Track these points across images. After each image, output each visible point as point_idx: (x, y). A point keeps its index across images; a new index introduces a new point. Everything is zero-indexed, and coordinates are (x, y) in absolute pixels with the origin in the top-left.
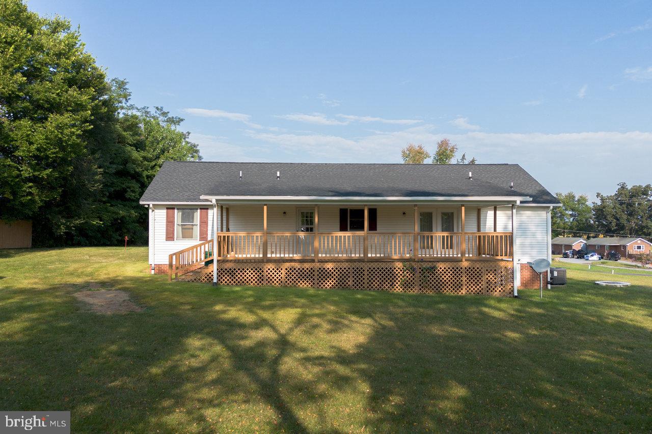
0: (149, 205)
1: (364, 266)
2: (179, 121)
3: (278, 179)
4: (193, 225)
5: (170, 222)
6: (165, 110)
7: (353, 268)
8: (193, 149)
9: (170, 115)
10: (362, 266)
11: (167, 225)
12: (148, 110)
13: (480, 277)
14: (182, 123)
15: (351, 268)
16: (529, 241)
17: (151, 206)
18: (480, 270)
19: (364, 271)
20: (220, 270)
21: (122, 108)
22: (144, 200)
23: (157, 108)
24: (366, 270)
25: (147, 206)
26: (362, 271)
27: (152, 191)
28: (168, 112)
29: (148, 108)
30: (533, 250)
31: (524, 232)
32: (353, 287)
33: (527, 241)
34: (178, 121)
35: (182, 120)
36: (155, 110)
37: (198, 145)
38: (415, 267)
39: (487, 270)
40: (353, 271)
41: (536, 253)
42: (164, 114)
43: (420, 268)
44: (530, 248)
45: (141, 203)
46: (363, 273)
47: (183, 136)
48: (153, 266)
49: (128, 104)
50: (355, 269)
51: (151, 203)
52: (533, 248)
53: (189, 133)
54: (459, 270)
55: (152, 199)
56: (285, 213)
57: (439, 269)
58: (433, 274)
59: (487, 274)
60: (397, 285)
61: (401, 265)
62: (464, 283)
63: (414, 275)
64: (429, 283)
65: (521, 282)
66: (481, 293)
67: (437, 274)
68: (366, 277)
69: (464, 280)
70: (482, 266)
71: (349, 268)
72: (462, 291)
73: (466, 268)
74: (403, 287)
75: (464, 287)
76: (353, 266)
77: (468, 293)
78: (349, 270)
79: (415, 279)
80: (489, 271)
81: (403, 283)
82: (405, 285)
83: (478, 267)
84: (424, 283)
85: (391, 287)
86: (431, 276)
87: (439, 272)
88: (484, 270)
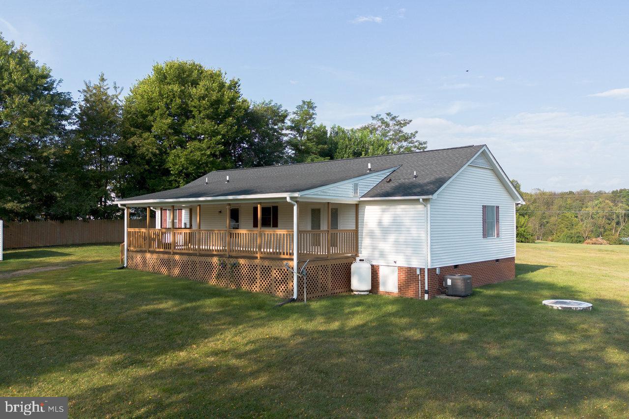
1: (196, 260)
3: (226, 182)
6: (393, 115)
9: (398, 119)
12: (381, 117)
13: (270, 275)
16: (404, 238)
18: (270, 269)
19: (197, 263)
23: (388, 114)
26: (195, 263)
30: (408, 249)
31: (398, 227)
32: (191, 278)
33: (401, 238)
38: (227, 262)
41: (411, 252)
44: (405, 246)
52: (408, 246)
56: (220, 212)
57: (241, 265)
58: (237, 270)
59: (275, 274)
60: (215, 279)
61: (218, 260)
62: (258, 281)
63: (225, 270)
64: (234, 278)
65: (399, 288)
66: (270, 292)
67: (240, 271)
68: (198, 269)
69: (258, 278)
70: (271, 265)
71: (188, 261)
72: (256, 289)
73: (260, 266)
74: (219, 281)
75: (258, 285)
76: (191, 259)
77: (261, 291)
78: (188, 263)
79: (227, 274)
80: (277, 270)
81: (219, 277)
82: (220, 279)
83: (268, 265)
84: (232, 278)
85: (211, 280)
86: (236, 272)
87: (241, 269)
88: (273, 269)
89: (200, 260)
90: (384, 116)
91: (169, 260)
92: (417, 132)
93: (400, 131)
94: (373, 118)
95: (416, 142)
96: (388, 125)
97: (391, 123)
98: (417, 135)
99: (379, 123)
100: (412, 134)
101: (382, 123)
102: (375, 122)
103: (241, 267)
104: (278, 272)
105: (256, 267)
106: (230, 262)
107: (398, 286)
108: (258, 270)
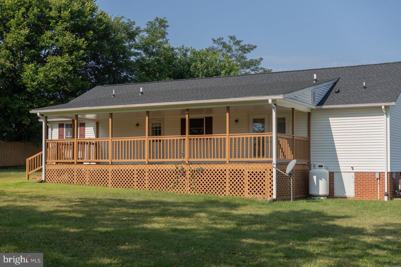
1: (145, 168)
2: (252, 48)
6: (238, 39)
9: (242, 44)
11: (59, 138)
12: (223, 41)
13: (242, 179)
18: (242, 172)
20: (47, 170)
23: (231, 38)
24: (146, 172)
26: (143, 172)
29: (223, 39)
30: (367, 155)
32: (137, 187)
35: (255, 47)
36: (229, 39)
38: (186, 168)
42: (238, 43)
46: (145, 174)
52: (367, 152)
57: (205, 170)
58: (200, 176)
59: (249, 177)
60: (170, 186)
61: (173, 167)
62: (228, 185)
63: (184, 176)
64: (196, 184)
65: (355, 193)
66: (242, 195)
67: (203, 176)
68: (147, 178)
69: (227, 183)
70: (244, 168)
71: (134, 170)
72: (225, 193)
73: (229, 170)
74: (175, 188)
75: (228, 189)
76: (137, 168)
77: (231, 195)
78: (133, 172)
79: (186, 180)
80: (251, 173)
81: (175, 184)
82: (177, 186)
83: (240, 168)
84: (193, 184)
85: (165, 188)
86: (199, 178)
87: (205, 174)
88: (246, 173)
89: (149, 168)
90: (227, 40)
91: (107, 170)
92: (261, 59)
93: (243, 57)
94: (214, 40)
95: (261, 69)
96: (230, 49)
97: (234, 48)
98: (262, 62)
99: (220, 47)
100: (256, 60)
101: (223, 47)
102: (215, 46)
103: (205, 172)
104: (252, 174)
105: (224, 171)
106: (189, 169)
107: (355, 191)
108: (227, 174)
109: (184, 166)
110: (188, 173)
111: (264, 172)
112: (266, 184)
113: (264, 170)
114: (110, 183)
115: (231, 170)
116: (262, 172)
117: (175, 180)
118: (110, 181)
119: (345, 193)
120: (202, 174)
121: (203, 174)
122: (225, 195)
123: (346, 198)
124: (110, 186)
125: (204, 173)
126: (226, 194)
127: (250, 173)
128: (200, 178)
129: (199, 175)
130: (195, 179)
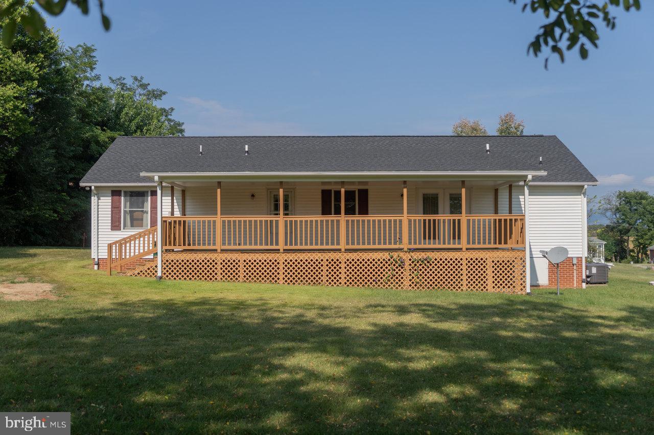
0: (90, 187)
1: (340, 257)
3: (246, 154)
4: (142, 211)
5: (115, 208)
6: (145, 81)
7: (327, 260)
8: (177, 128)
9: (150, 88)
10: (337, 258)
11: (112, 211)
12: (124, 82)
13: (484, 269)
14: (163, 97)
15: (325, 260)
17: (93, 188)
18: (484, 262)
19: (340, 263)
20: (165, 261)
21: (87, 78)
22: (85, 181)
24: (343, 262)
25: (88, 189)
26: (338, 263)
27: (96, 171)
28: (149, 84)
29: (124, 79)
32: (328, 283)
34: (158, 95)
35: (164, 93)
36: (133, 80)
37: (183, 123)
38: (404, 257)
39: (493, 262)
40: (327, 263)
42: (144, 86)
43: (410, 260)
45: (82, 184)
46: (340, 265)
47: (164, 112)
48: (96, 260)
49: (93, 75)
50: (330, 260)
51: (93, 185)
53: (172, 109)
54: (459, 262)
55: (94, 180)
56: (253, 196)
57: (433, 260)
58: (426, 267)
59: (493, 267)
60: (382, 281)
61: (386, 256)
62: (465, 277)
63: (402, 268)
64: (421, 278)
65: (549, 280)
66: (485, 290)
67: (431, 267)
68: (343, 270)
69: (464, 275)
70: (487, 257)
71: (322, 260)
72: (462, 288)
73: (467, 259)
74: (389, 283)
75: (465, 282)
76: (327, 258)
77: (469, 290)
78: (322, 263)
79: (404, 273)
80: (496, 262)
81: (389, 278)
82: (392, 281)
83: (482, 257)
84: (415, 278)
85: (374, 283)
86: (424, 269)
87: (433, 265)
88: (489, 262)
89: (348, 257)
91: (276, 261)
103: (433, 262)
104: (497, 264)
105: (460, 261)
106: (410, 257)
107: (549, 278)
108: (464, 264)
109: (401, 254)
110: (407, 263)
111: (513, 261)
112: (516, 276)
113: (513, 259)
114: (281, 278)
115: (469, 260)
116: (511, 262)
117: (389, 273)
118: (281, 276)
119: (538, 280)
120: (428, 265)
121: (431, 265)
122: (462, 290)
123: (539, 286)
124: (281, 283)
125: (431, 263)
126: (464, 289)
127: (494, 263)
128: (426, 270)
129: (424, 266)
130: (419, 271)
